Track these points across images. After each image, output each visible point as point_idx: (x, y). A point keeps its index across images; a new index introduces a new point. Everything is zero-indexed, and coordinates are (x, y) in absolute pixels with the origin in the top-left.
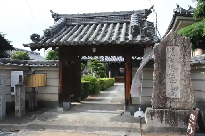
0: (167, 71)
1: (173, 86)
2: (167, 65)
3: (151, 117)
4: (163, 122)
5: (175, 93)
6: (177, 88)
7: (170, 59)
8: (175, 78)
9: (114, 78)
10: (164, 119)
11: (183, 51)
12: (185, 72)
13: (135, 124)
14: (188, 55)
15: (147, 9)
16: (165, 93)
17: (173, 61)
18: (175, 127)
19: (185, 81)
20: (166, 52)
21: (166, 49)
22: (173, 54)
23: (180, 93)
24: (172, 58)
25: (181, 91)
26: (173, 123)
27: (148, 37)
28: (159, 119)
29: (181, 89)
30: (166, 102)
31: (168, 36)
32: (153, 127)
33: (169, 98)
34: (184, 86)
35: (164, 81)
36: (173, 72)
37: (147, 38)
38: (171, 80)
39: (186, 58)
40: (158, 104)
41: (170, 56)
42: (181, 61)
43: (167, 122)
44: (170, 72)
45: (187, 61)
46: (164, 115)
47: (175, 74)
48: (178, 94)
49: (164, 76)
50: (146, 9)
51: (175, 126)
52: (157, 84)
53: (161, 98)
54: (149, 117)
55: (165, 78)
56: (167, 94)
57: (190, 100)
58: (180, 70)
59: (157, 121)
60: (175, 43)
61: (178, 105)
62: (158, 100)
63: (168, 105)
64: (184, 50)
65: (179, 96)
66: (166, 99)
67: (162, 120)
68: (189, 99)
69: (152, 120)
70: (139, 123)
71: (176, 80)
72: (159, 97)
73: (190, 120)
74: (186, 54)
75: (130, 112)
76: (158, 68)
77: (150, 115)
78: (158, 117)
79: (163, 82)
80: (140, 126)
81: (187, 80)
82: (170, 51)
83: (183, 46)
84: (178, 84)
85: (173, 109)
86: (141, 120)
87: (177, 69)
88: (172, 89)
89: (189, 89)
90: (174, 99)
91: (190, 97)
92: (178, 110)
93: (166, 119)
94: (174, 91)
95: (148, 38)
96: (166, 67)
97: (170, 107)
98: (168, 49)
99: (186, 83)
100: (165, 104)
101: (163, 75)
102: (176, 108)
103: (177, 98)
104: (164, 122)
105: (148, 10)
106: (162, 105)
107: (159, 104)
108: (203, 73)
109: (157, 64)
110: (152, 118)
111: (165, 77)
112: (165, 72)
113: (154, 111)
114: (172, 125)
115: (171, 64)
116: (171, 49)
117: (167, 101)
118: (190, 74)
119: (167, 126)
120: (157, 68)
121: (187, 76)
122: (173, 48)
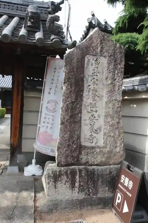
0: (84, 99)
1: (92, 125)
2: (85, 87)
3: (55, 183)
4: (74, 190)
5: (95, 137)
6: (100, 129)
7: (92, 79)
8: (96, 111)
9: (5, 109)
10: (77, 184)
11: (112, 66)
12: (114, 102)
13: (25, 194)
14: (120, 75)
15: (55, 2)
16: (79, 138)
17: (96, 82)
18: (95, 197)
19: (112, 117)
20: (86, 65)
21: (86, 60)
22: (96, 69)
23: (104, 138)
24: (94, 77)
25: (105, 134)
26: (91, 191)
27: (55, 35)
28: (68, 185)
29: (105, 131)
30: (80, 153)
31: (91, 38)
32: (58, 200)
33: (85, 147)
34: (110, 126)
35: (80, 116)
36: (95, 102)
37: (53, 37)
38: (90, 116)
39: (116, 79)
40: (67, 157)
41: (91, 74)
42: (109, 83)
43: (81, 189)
44: (90, 101)
45: (118, 84)
46: (77, 177)
47: (97, 105)
48: (100, 140)
49: (79, 108)
50: (53, 2)
51: (94, 194)
52: (67, 121)
53: (72, 147)
54: (51, 183)
55: (80, 112)
56: (82, 140)
57: (118, 149)
58: (105, 99)
59: (64, 189)
60: (101, 51)
61: (99, 159)
62: (66, 151)
63: (84, 158)
64: (114, 66)
65: (101, 143)
66: (80, 148)
67: (73, 186)
68: (116, 147)
69: (55, 187)
70: (32, 192)
71: (99, 116)
72: (69, 146)
73: (119, 185)
74: (116, 72)
75: (17, 167)
76: (71, 92)
77: (52, 180)
78: (66, 181)
79: (77, 119)
80: (34, 199)
81: (115, 117)
82: (92, 65)
83: (112, 57)
84: (100, 122)
85: (91, 165)
86: (36, 183)
87: (101, 97)
88: (92, 130)
89: (118, 131)
90: (93, 148)
91: (118, 144)
92: (100, 168)
93: (80, 184)
94: (94, 135)
95: (56, 37)
96: (83, 92)
97: (87, 162)
98: (89, 61)
99: (113, 121)
100: (78, 157)
101: (78, 106)
102: (96, 163)
103: (98, 147)
104: (77, 190)
105: (56, 4)
106: (73, 159)
107: (69, 157)
108: (135, 106)
109: (68, 85)
110: (55, 185)
111: (81, 109)
112: (82, 100)
113: (60, 171)
114: (90, 194)
115: (92, 87)
116: (93, 62)
117: (83, 152)
118: (120, 107)
119: (82, 196)
120: (68, 92)
121: (115, 109)
122: (97, 60)
